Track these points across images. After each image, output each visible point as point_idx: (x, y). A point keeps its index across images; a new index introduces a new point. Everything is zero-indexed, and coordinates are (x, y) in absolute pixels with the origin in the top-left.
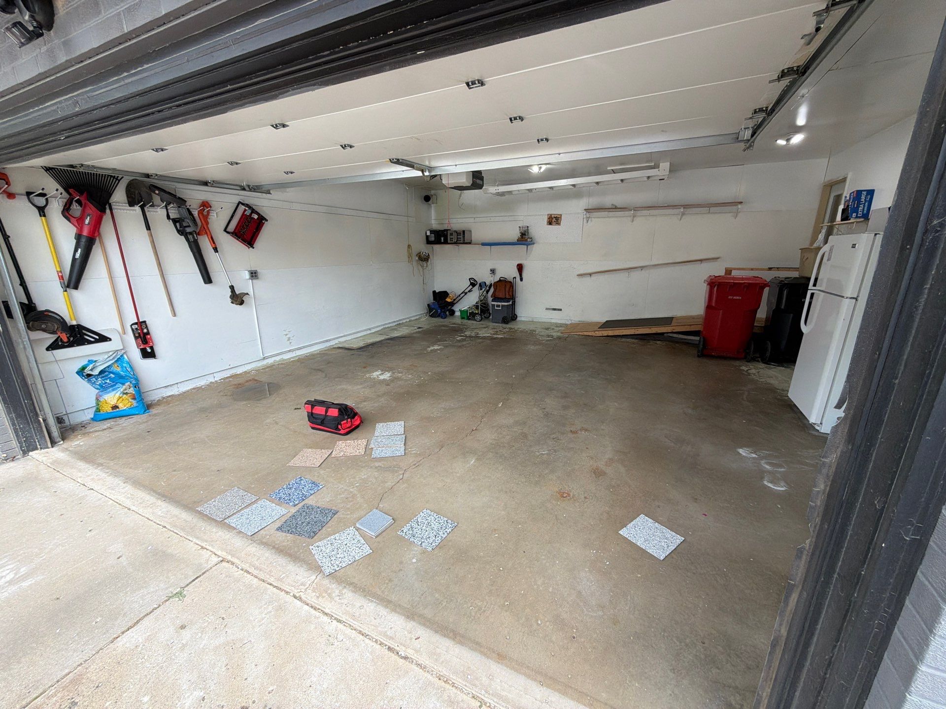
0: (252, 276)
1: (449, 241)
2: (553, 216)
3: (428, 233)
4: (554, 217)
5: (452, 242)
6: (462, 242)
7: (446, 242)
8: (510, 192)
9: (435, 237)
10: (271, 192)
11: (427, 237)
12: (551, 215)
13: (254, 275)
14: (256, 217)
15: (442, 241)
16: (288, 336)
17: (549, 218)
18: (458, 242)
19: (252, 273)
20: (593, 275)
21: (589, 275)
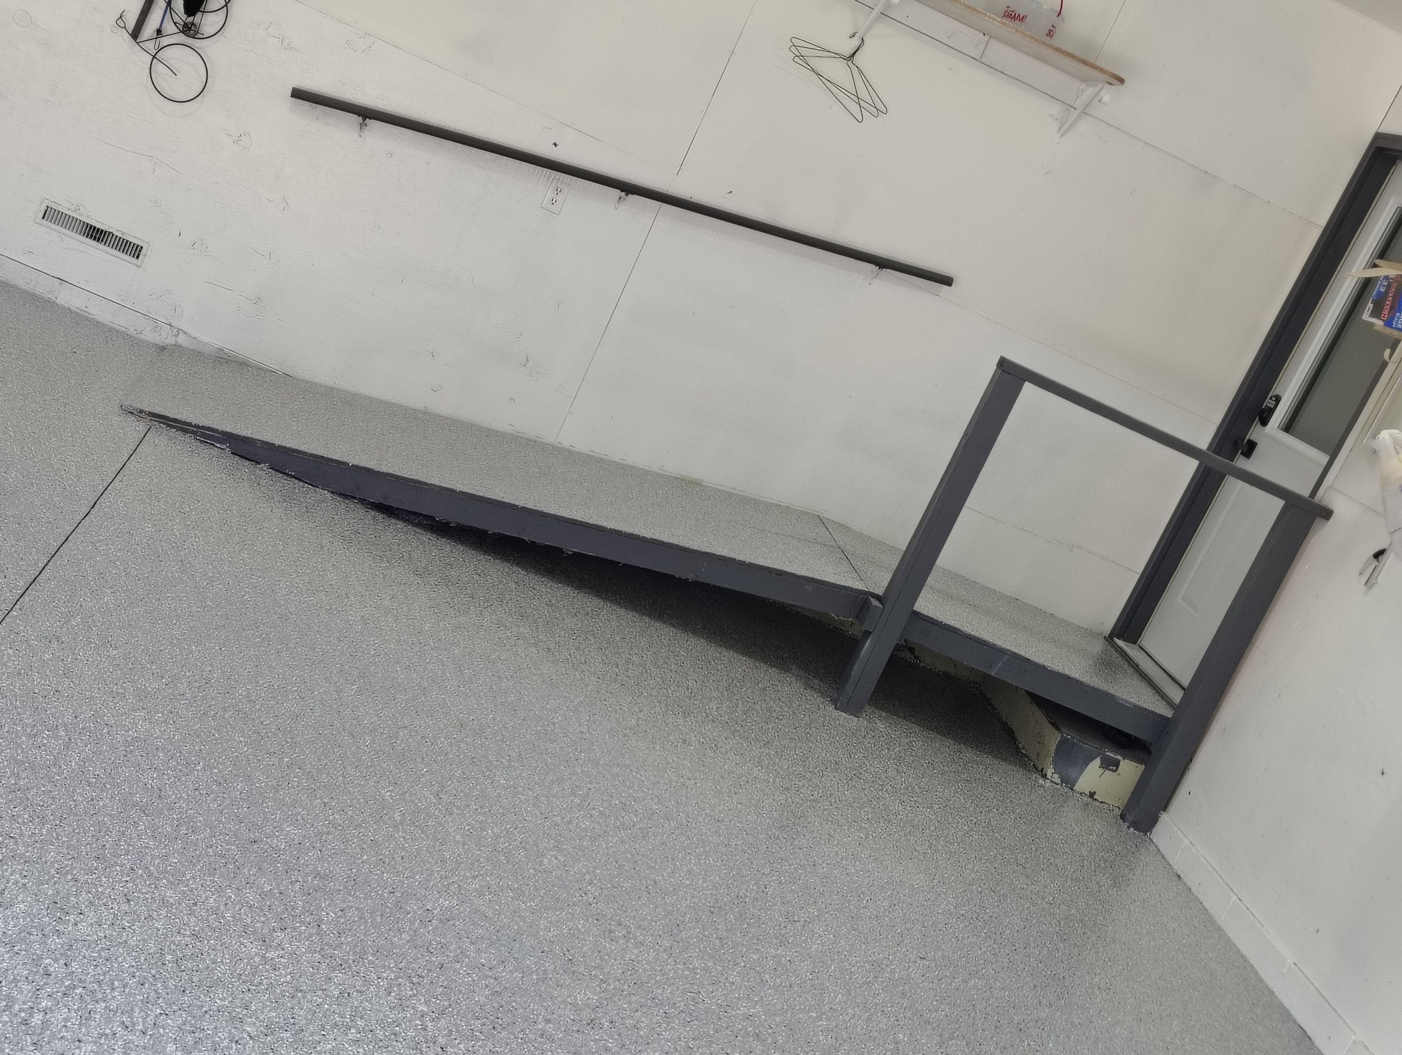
20: (374, 125)
21: (357, 119)
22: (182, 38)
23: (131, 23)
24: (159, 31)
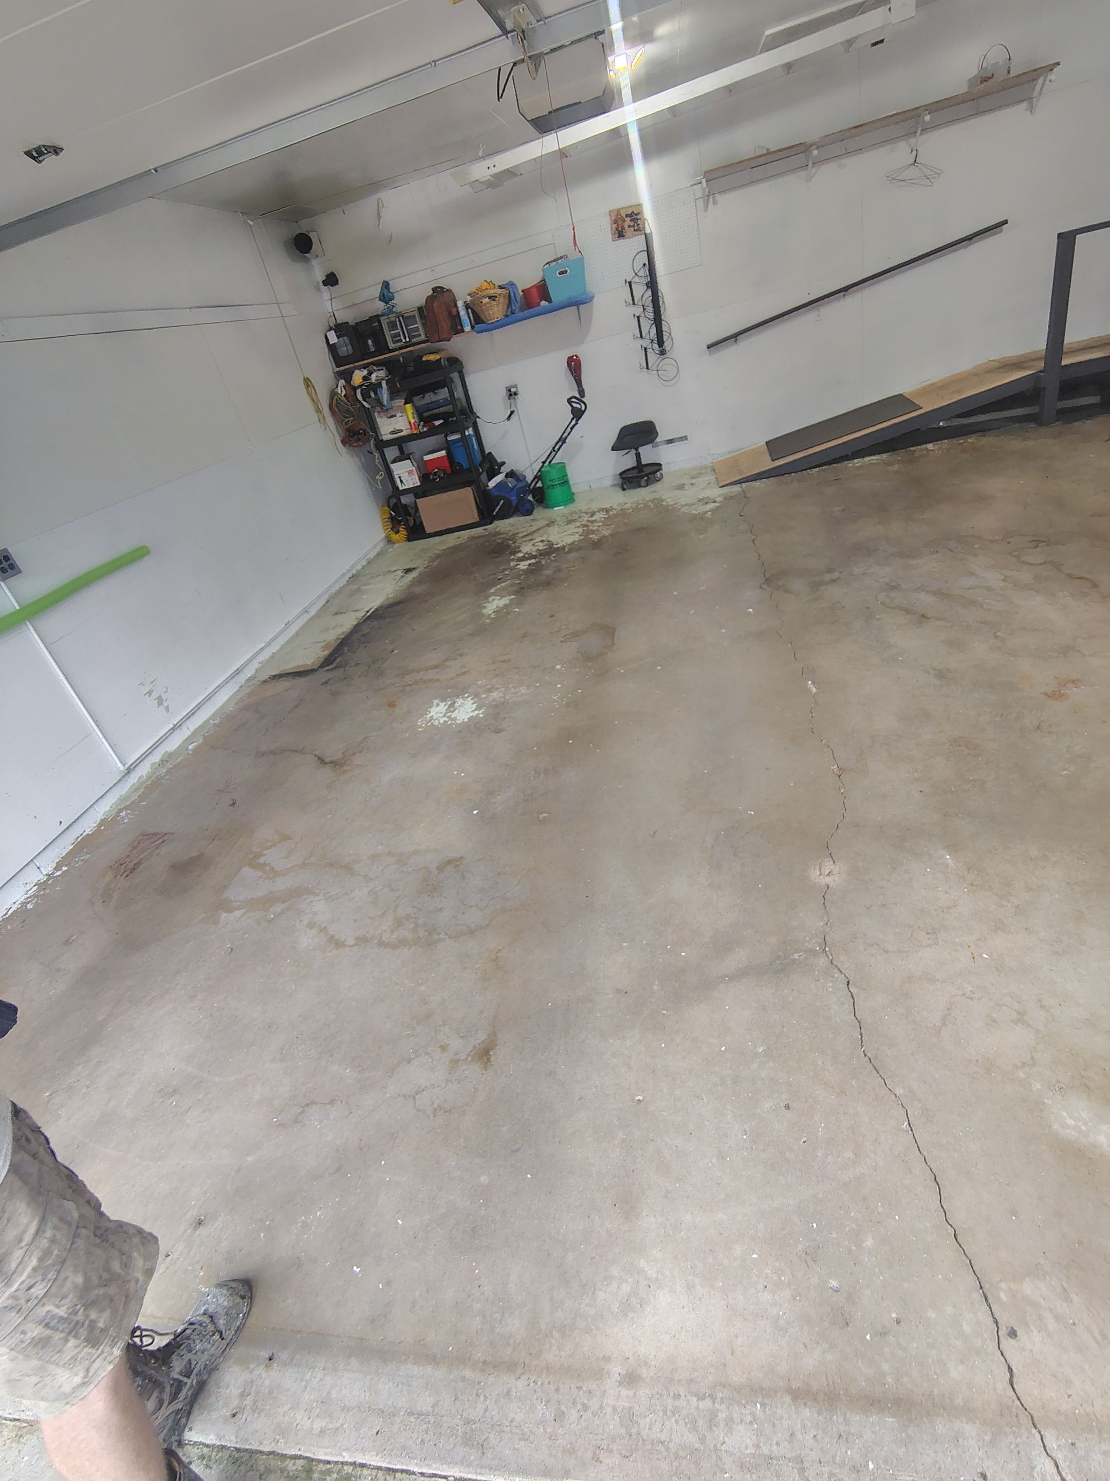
1: (391, 345)
2: (622, 213)
3: (333, 338)
4: (627, 216)
5: (399, 344)
7: (382, 350)
8: (512, 171)
9: (352, 344)
11: (332, 348)
12: (618, 211)
15: (373, 349)
16: (154, 695)
17: (615, 222)
18: (414, 340)
20: (741, 338)
21: (734, 340)
22: (662, 358)
23: (644, 364)
24: (654, 361)
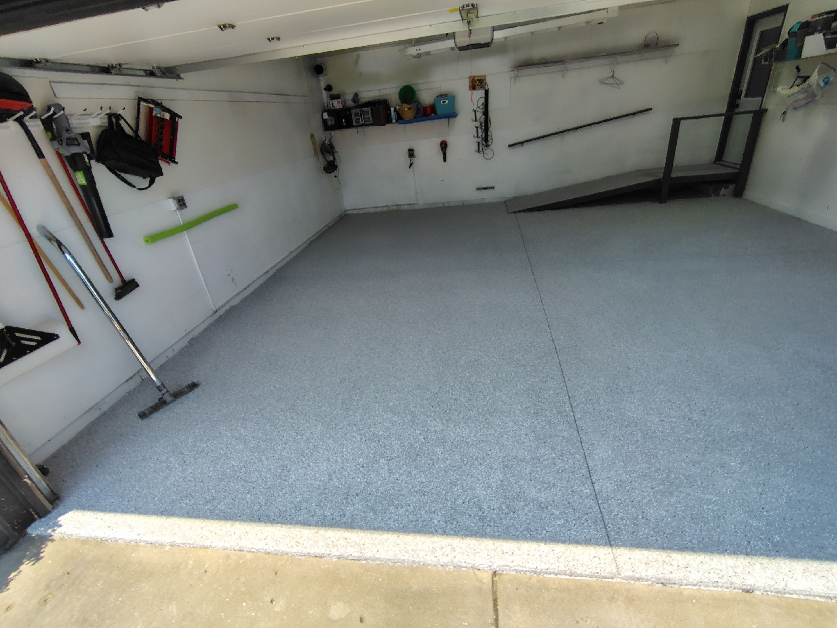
0: (181, 205)
1: (355, 124)
2: (476, 79)
3: (326, 116)
4: (478, 80)
5: (357, 124)
6: (371, 122)
7: (349, 125)
8: (428, 53)
9: (335, 120)
10: (182, 75)
11: (324, 121)
12: (474, 77)
13: (182, 203)
14: (167, 116)
15: (344, 124)
16: (231, 276)
17: (472, 82)
18: (366, 123)
19: (179, 201)
20: (525, 144)
21: (521, 145)
22: (486, 148)
23: (477, 150)
24: (482, 149)
